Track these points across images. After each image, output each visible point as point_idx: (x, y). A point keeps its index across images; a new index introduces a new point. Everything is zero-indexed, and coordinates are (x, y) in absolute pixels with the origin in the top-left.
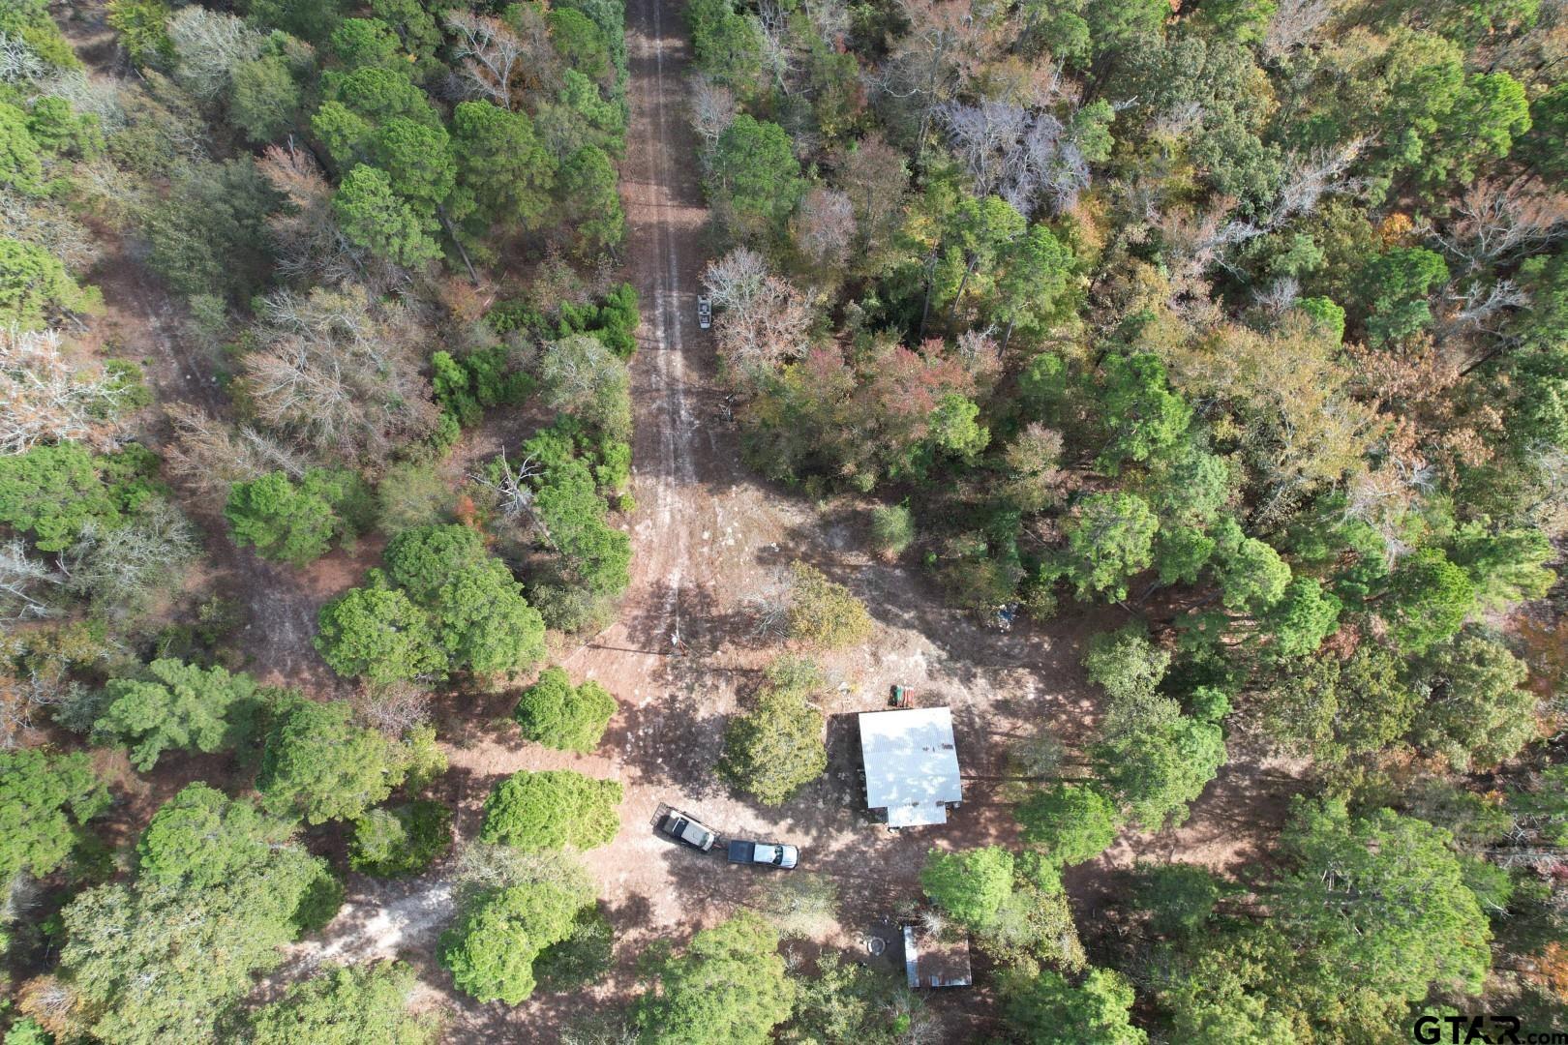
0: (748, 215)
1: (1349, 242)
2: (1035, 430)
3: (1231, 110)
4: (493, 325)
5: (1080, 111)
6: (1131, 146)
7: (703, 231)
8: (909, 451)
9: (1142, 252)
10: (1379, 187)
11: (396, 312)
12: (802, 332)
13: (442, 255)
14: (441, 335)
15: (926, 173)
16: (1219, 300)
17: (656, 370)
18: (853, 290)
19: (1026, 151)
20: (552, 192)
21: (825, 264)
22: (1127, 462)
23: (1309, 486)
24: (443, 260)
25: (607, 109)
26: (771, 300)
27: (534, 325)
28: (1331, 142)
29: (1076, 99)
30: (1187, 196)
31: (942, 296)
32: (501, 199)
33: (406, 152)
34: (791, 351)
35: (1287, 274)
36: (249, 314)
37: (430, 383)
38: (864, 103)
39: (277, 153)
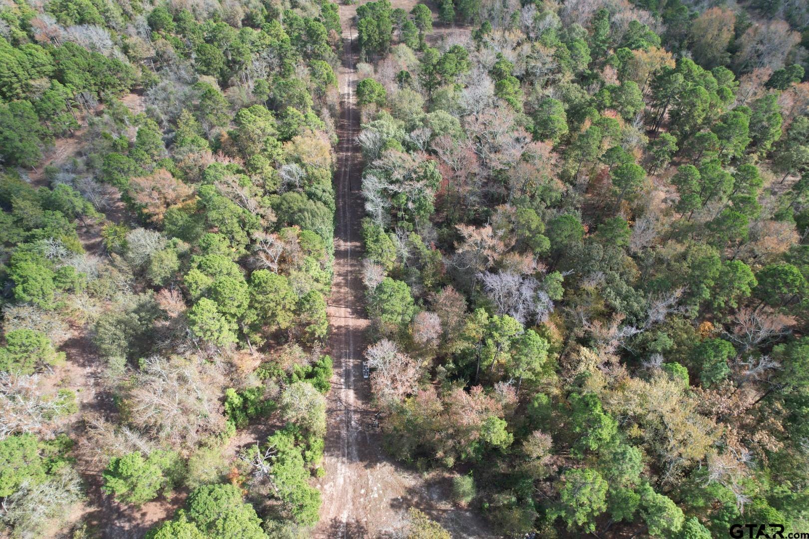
0: (389, 322)
1: (685, 336)
2: (537, 434)
3: (618, 275)
4: (259, 375)
5: (547, 276)
6: (572, 291)
7: (367, 329)
8: (471, 445)
9: (584, 341)
10: (694, 310)
11: (211, 369)
12: (415, 381)
13: (237, 340)
14: (232, 380)
15: (475, 303)
16: (625, 365)
17: (340, 400)
18: (440, 360)
19: (521, 294)
20: (294, 312)
21: (426, 346)
22: (587, 451)
23: (687, 463)
24: (238, 343)
25: (323, 274)
26: (399, 365)
27: (279, 375)
28: (667, 290)
29: (544, 271)
30: (601, 314)
31: (485, 363)
32: (270, 314)
33: (227, 293)
34: (409, 391)
35: (657, 351)
36: (137, 367)
37: (223, 404)
38: (444, 271)
39: (166, 292)
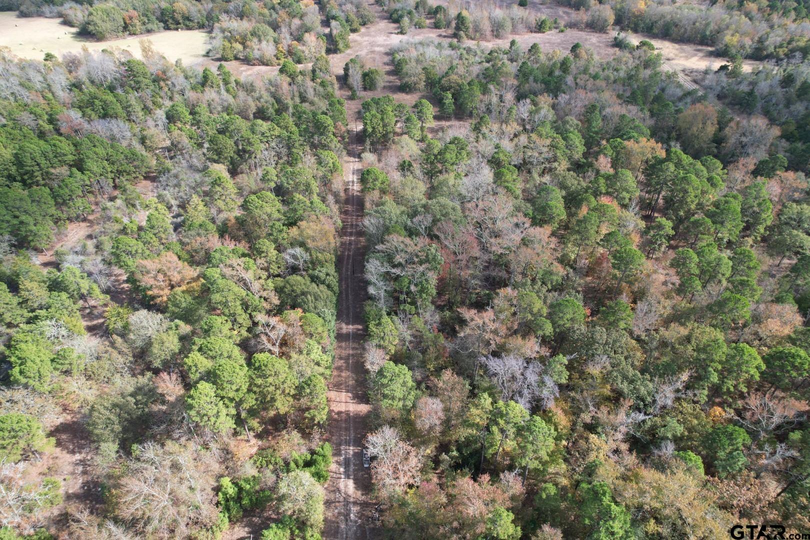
0: (391, 407)
1: (695, 422)
2: (546, 528)
3: (623, 359)
4: (255, 462)
5: (551, 360)
6: (577, 375)
7: (368, 415)
9: (591, 428)
10: (703, 395)
11: (207, 456)
12: (417, 471)
13: (235, 426)
14: (227, 468)
15: (478, 388)
16: (634, 453)
17: (339, 490)
18: (444, 448)
19: (526, 379)
20: (294, 396)
21: (429, 433)
24: (235, 429)
25: (324, 357)
26: (401, 453)
27: (276, 463)
28: (674, 373)
29: (548, 354)
30: (608, 399)
31: (490, 451)
32: (268, 399)
33: (226, 376)
34: (411, 481)
35: (667, 438)
36: (128, 453)
37: (217, 494)
38: (447, 355)
39: (165, 375)
